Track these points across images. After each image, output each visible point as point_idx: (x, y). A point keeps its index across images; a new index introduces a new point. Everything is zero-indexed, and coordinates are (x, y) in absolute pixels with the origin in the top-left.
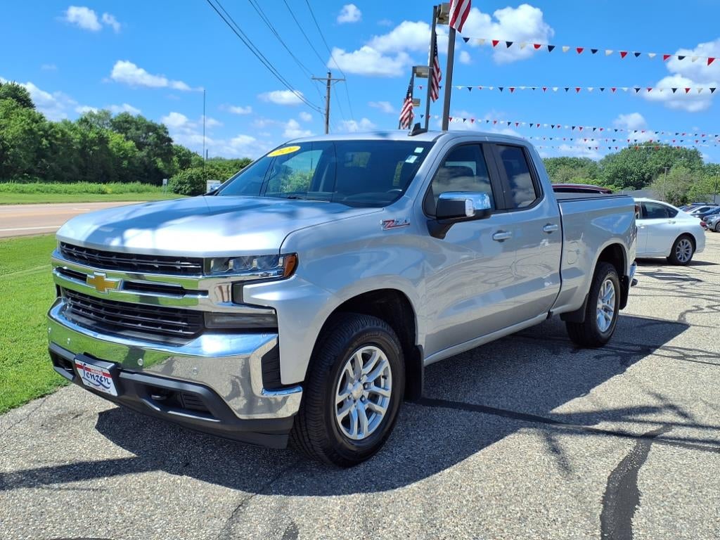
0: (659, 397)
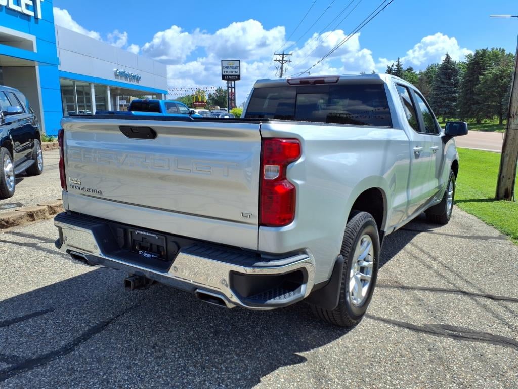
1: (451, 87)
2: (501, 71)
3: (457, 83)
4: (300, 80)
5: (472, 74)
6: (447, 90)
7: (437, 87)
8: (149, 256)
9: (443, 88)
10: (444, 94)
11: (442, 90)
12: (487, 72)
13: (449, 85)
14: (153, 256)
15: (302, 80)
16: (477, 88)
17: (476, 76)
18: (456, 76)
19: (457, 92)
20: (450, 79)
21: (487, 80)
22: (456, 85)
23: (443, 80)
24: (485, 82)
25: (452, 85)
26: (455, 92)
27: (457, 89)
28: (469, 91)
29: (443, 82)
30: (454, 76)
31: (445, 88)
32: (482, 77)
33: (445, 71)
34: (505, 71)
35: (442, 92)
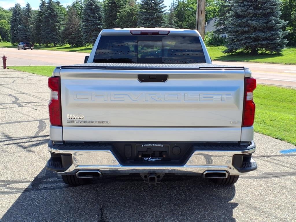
0: (30, 151)
1: (96, 21)
2: (131, 10)
3: (101, 17)
4: (140, 32)
5: (111, 11)
6: (94, 22)
7: (86, 19)
8: (153, 160)
9: (90, 20)
10: (92, 26)
11: (90, 23)
12: (122, 10)
13: (94, 18)
14: (157, 159)
15: (142, 32)
16: (117, 22)
17: (114, 13)
18: (99, 11)
19: (102, 25)
20: (94, 14)
21: (123, 16)
22: (100, 18)
23: (90, 14)
24: (121, 18)
25: (97, 18)
26: (99, 25)
27: (101, 22)
28: (111, 24)
29: (89, 16)
30: (97, 11)
31: (92, 20)
32: (119, 14)
33: (90, 7)
34: (134, 10)
35: (90, 24)
